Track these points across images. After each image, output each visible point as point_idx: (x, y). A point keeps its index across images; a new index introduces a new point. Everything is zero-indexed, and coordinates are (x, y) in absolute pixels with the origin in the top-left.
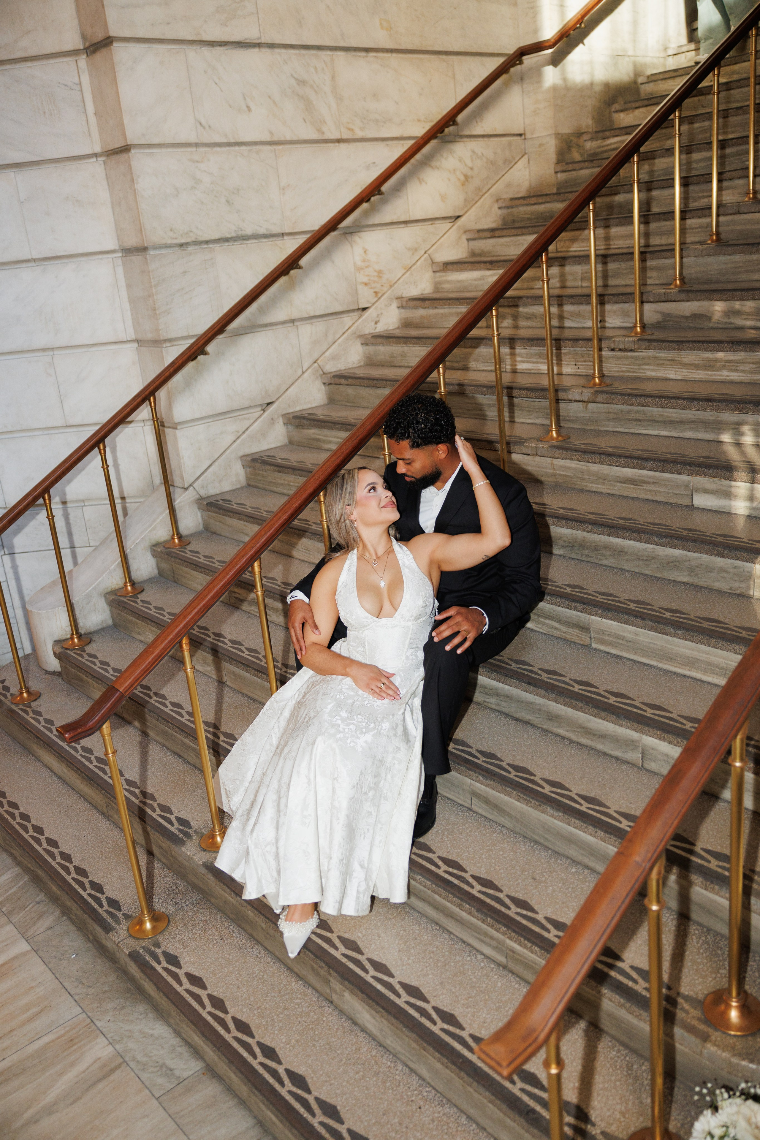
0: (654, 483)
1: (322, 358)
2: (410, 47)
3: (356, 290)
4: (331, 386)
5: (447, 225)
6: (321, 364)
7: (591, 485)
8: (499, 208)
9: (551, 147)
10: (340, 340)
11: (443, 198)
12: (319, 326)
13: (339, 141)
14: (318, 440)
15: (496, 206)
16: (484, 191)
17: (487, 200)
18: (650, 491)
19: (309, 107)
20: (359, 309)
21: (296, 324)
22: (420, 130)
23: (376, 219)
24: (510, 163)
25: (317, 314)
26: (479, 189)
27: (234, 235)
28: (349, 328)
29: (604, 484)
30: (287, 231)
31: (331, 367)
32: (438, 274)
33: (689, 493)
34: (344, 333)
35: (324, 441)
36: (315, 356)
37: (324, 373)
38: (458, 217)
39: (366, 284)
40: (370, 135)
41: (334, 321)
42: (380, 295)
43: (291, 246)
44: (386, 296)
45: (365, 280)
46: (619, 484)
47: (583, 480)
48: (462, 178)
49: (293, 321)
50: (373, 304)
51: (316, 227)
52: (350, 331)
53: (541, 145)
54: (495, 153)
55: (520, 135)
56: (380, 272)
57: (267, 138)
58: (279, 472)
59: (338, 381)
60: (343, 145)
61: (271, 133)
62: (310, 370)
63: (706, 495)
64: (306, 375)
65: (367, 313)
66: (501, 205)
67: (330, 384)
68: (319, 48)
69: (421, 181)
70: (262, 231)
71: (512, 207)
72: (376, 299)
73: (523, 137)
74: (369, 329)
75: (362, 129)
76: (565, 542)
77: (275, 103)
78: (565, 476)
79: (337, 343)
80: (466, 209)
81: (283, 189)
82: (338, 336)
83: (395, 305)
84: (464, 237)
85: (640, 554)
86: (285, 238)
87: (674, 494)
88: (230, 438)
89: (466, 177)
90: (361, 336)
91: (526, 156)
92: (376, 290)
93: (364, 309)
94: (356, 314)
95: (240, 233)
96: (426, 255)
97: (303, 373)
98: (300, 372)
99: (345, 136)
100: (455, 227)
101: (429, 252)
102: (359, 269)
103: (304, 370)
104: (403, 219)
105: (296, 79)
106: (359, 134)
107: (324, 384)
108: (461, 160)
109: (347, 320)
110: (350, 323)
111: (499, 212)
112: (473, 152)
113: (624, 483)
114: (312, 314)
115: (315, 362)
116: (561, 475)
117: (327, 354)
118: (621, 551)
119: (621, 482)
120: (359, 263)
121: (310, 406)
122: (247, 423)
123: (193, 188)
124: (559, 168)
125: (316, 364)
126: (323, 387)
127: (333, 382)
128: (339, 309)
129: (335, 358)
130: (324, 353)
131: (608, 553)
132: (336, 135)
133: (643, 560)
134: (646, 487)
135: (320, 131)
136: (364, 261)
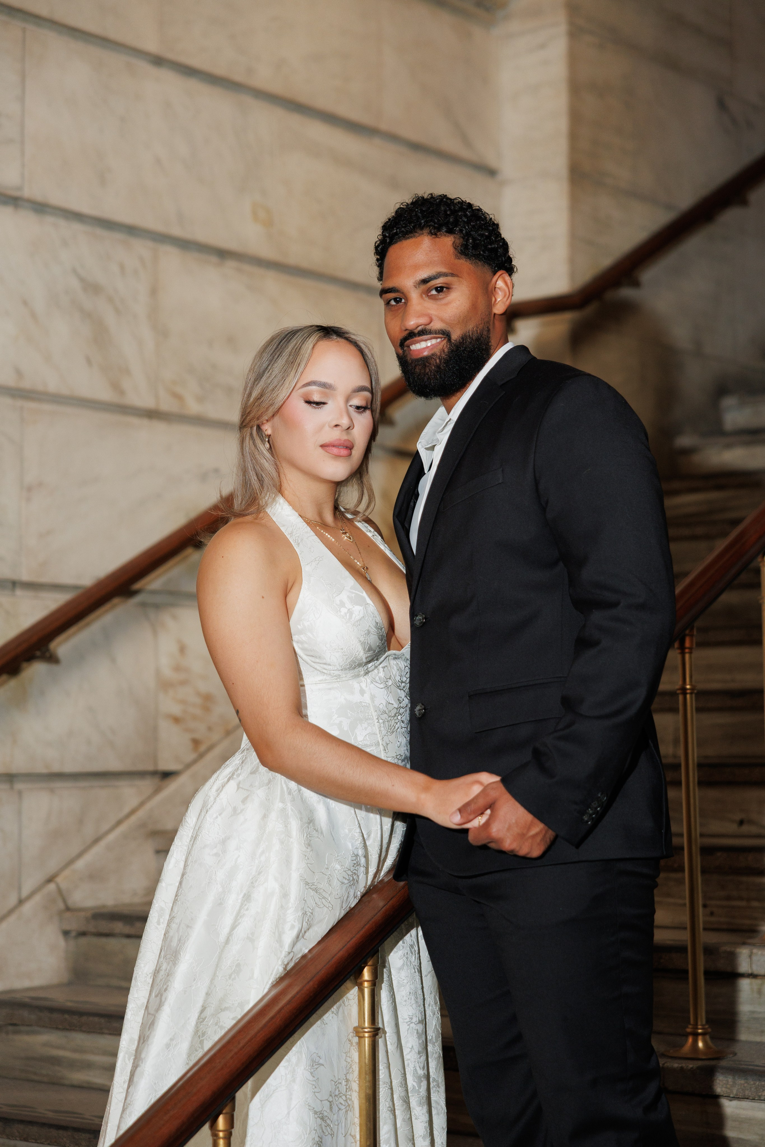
1: (67, 872)
3: (155, 729)
4: (83, 940)
6: (64, 885)
10: (111, 837)
12: (69, 798)
13: (151, 414)
14: (56, 1061)
19: (101, 338)
20: (154, 773)
21: (19, 786)
25: (68, 768)
28: (133, 812)
30: (25, 578)
31: (86, 897)
34: (119, 823)
35: (72, 1065)
36: (52, 866)
37: (68, 909)
39: (177, 720)
41: (102, 792)
42: (202, 748)
44: (216, 751)
45: (176, 710)
49: (11, 778)
50: (188, 766)
51: (87, 581)
52: (133, 819)
59: (104, 926)
60: (160, 427)
61: (19, 373)
62: (37, 898)
64: (27, 908)
65: (174, 784)
67: (83, 934)
68: (132, 231)
72: (193, 756)
75: (200, 400)
77: (33, 315)
79: (103, 843)
81: (30, 489)
82: (105, 827)
86: (19, 592)
90: (155, 834)
92: (197, 736)
93: (167, 775)
94: (147, 785)
97: (21, 902)
98: (13, 900)
99: (165, 408)
102: (165, 685)
103: (25, 893)
105: (82, 280)
107: (66, 933)
109: (131, 793)
110: (134, 802)
114: (56, 768)
115: (50, 880)
117: (80, 864)
120: (167, 672)
121: (26, 983)
125: (52, 886)
126: (61, 942)
127: (91, 928)
128: (114, 764)
129: (95, 876)
130: (71, 862)
135: (116, 387)
136: (177, 668)
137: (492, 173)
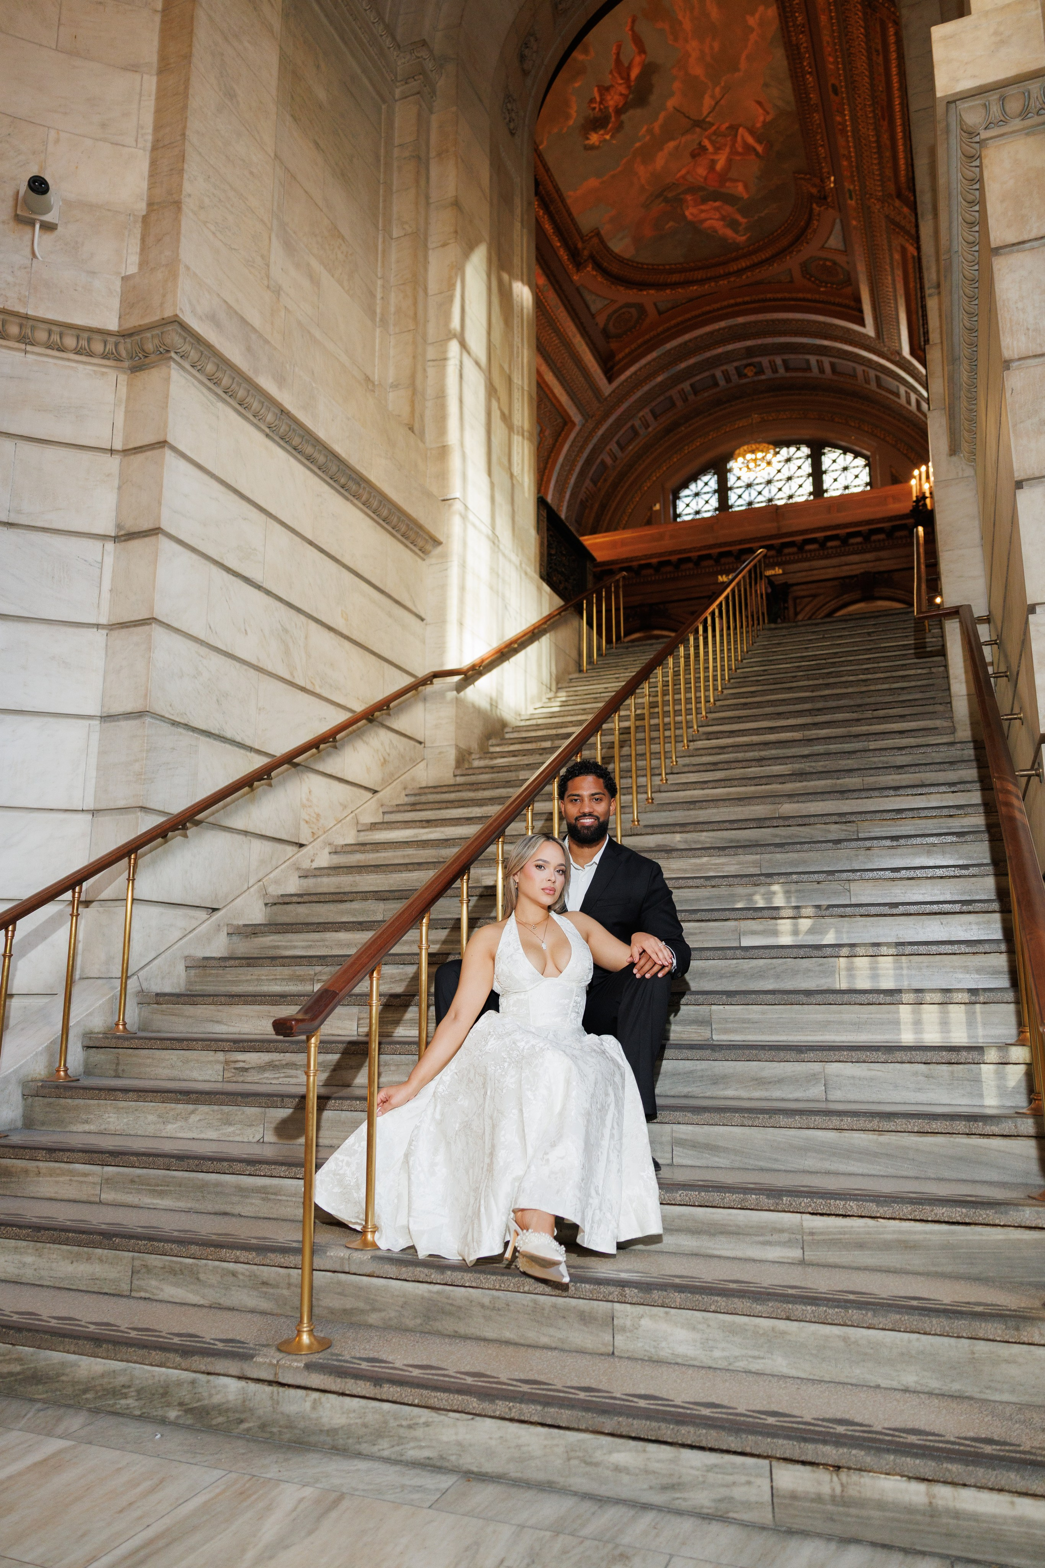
1: (266, 878)
2: (358, 640)
3: (299, 824)
4: (274, 907)
5: (369, 795)
6: (264, 884)
9: (451, 756)
10: (282, 867)
11: (368, 770)
12: (268, 846)
13: (303, 689)
14: (278, 947)
15: (404, 793)
16: (397, 776)
17: (398, 784)
19: (287, 652)
20: (297, 843)
21: (250, 837)
22: (359, 707)
23: (320, 767)
24: (414, 762)
25: (268, 834)
26: (392, 774)
27: (217, 732)
28: (290, 858)
30: (257, 747)
31: (276, 891)
32: (362, 833)
34: (285, 862)
35: (286, 948)
36: (260, 876)
37: (268, 893)
38: (377, 791)
39: (307, 822)
40: (325, 694)
41: (280, 847)
42: (316, 836)
43: (258, 762)
44: (321, 838)
45: (307, 818)
48: (382, 759)
49: (246, 833)
50: (311, 843)
51: (278, 754)
52: (291, 860)
53: (440, 753)
54: (404, 749)
55: (420, 743)
56: (318, 815)
57: (254, 662)
58: (249, 966)
60: (306, 695)
61: (258, 660)
62: (254, 888)
63: (754, 936)
64: (252, 890)
65: (304, 850)
66: (408, 792)
67: (274, 905)
68: (299, 610)
69: (355, 749)
70: (238, 739)
71: (420, 795)
72: (312, 839)
73: (423, 744)
74: (306, 865)
75: (321, 687)
77: (265, 637)
79: (280, 868)
80: (382, 787)
81: (260, 710)
82: (280, 862)
83: (327, 850)
84: (381, 810)
88: (178, 934)
89: (385, 759)
90: (298, 869)
91: (426, 760)
92: (313, 830)
93: (301, 845)
94: (295, 849)
95: (222, 733)
96: (354, 814)
97: (247, 889)
98: (246, 887)
99: (308, 687)
100: (376, 798)
101: (356, 811)
102: (304, 806)
103: (250, 885)
104: (339, 775)
105: (282, 626)
106: (318, 690)
107: (266, 904)
108: (382, 744)
109: (290, 850)
110: (292, 854)
111: (406, 796)
112: (390, 742)
114: (264, 833)
115: (259, 881)
117: (272, 875)
120: (304, 801)
122: (195, 923)
123: (195, 677)
124: (458, 772)
125: (261, 884)
126: (263, 907)
127: (278, 902)
128: (283, 837)
129: (276, 882)
130: (268, 874)
132: (302, 683)
135: (292, 674)
136: (308, 800)
137: (422, 620)
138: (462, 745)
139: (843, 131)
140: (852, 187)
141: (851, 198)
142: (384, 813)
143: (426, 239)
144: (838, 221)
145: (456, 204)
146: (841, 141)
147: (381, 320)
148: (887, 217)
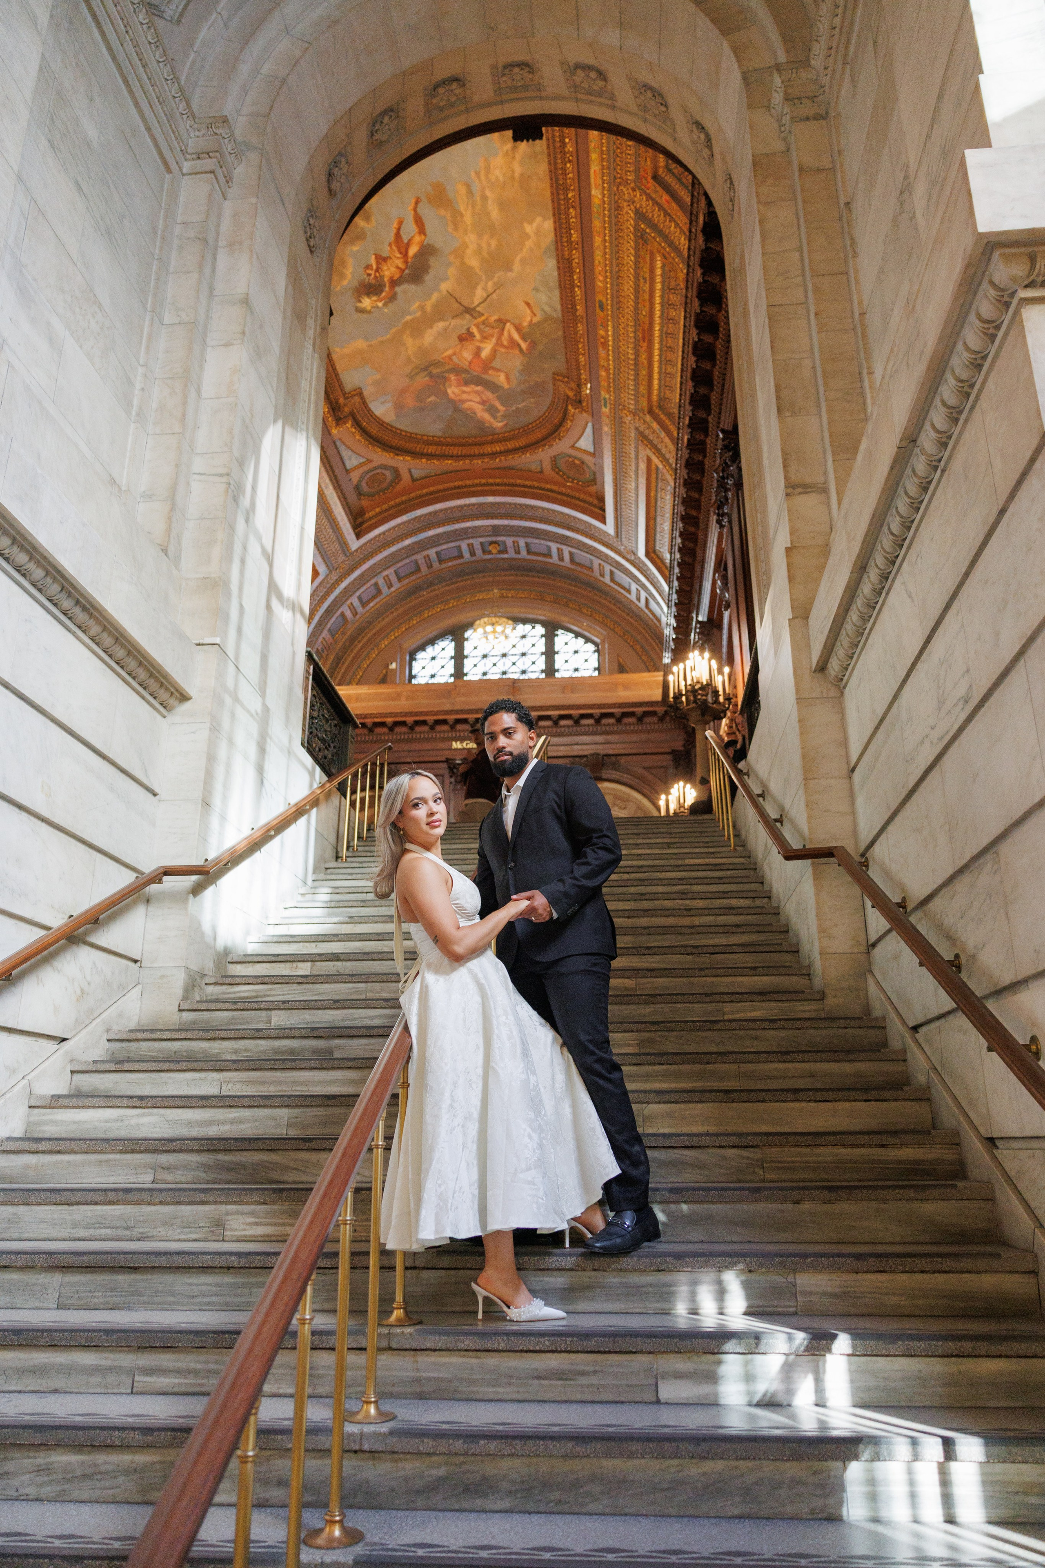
0: (595, 1372)
2: (62, 823)
5: (52, 1046)
7: (485, 1389)
8: (108, 1040)
9: (178, 981)
11: (56, 1010)
15: (105, 1038)
16: (96, 1014)
17: (97, 1026)
18: (589, 1386)
24: (124, 990)
26: (90, 1011)
29: (510, 1384)
32: (36, 1111)
33: (651, 1381)
38: (64, 1040)
46: (536, 1382)
47: (471, 1382)
48: (79, 992)
53: (163, 977)
54: (113, 973)
55: (136, 961)
63: (678, 1381)
66: (112, 1036)
71: (127, 1043)
73: (138, 964)
76: (514, 1482)
78: (438, 1379)
80: (74, 1032)
84: (69, 1068)
85: (656, 1480)
87: (628, 1386)
89: (82, 991)
91: (140, 986)
96: (25, 1081)
100: (61, 1052)
101: (29, 1077)
104: (9, 1025)
108: (81, 969)
111: (107, 1045)
112: (94, 964)
113: (545, 1378)
116: (429, 1379)
118: (624, 1481)
119: (538, 1378)
124: (185, 1006)
131: (598, 1489)
133: (663, 1490)
134: (582, 1380)
137: (155, 795)
138: (194, 967)
139: (605, 345)
140: (607, 396)
141: (605, 406)
142: (72, 1072)
143: (205, 335)
144: (590, 425)
145: (246, 302)
146: (602, 352)
147: (138, 415)
148: (637, 429)
